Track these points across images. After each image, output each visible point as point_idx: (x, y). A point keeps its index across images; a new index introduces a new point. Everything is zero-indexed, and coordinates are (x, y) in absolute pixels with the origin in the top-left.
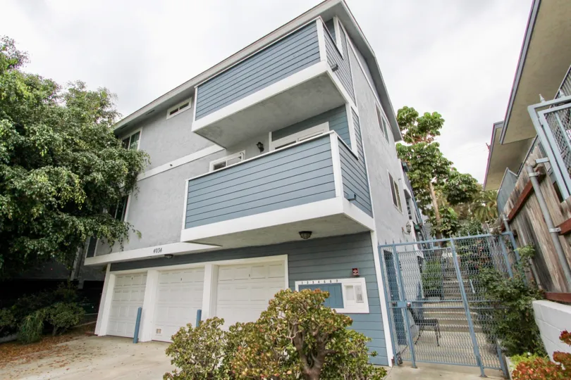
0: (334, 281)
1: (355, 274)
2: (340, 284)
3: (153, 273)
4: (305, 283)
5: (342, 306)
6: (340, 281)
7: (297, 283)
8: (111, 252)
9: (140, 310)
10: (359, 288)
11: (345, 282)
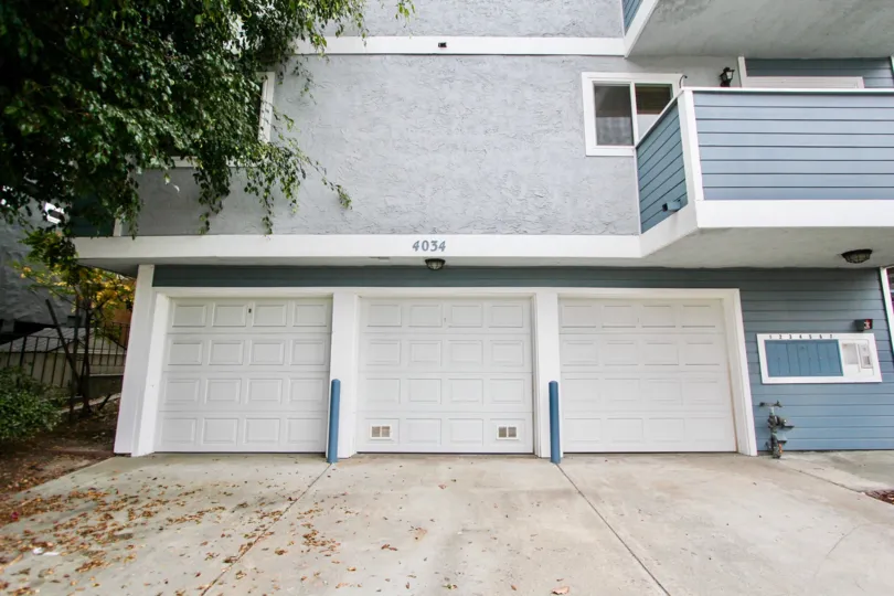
0: (826, 336)
1: (859, 326)
2: (836, 342)
3: (348, 301)
4: (776, 337)
5: (840, 373)
6: (835, 336)
7: (762, 338)
8: (205, 230)
9: (335, 386)
10: (866, 349)
11: (844, 338)
